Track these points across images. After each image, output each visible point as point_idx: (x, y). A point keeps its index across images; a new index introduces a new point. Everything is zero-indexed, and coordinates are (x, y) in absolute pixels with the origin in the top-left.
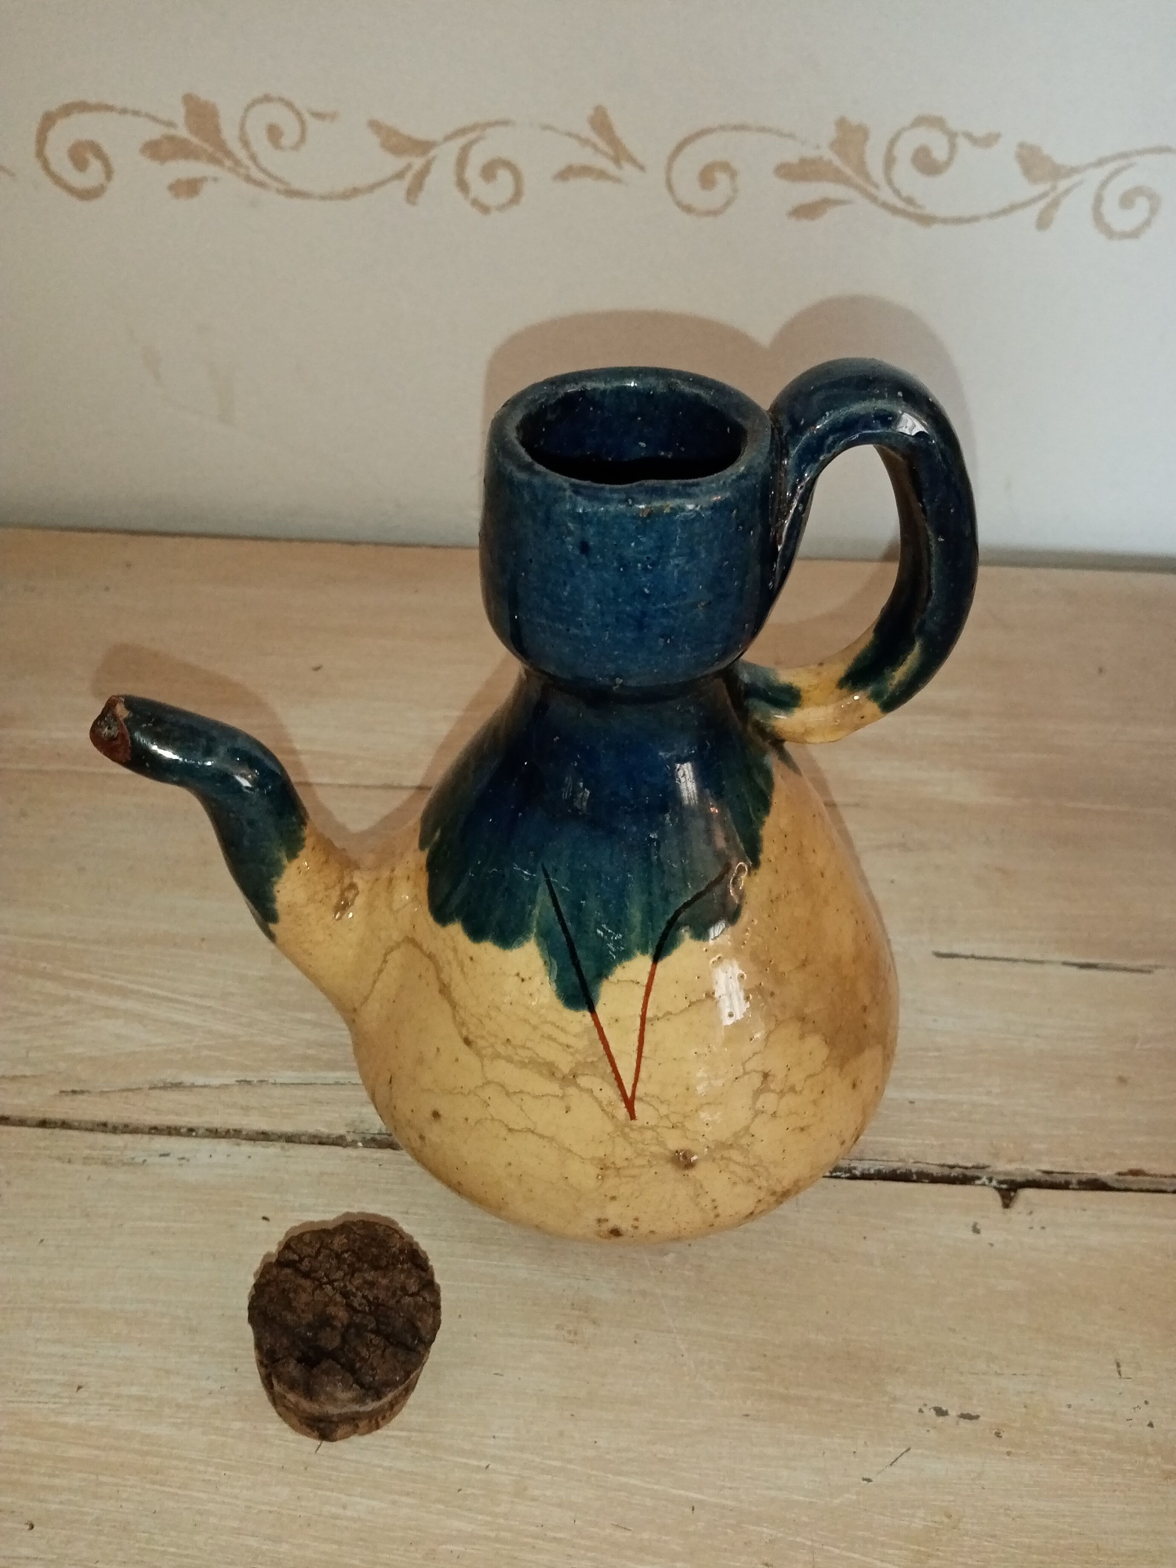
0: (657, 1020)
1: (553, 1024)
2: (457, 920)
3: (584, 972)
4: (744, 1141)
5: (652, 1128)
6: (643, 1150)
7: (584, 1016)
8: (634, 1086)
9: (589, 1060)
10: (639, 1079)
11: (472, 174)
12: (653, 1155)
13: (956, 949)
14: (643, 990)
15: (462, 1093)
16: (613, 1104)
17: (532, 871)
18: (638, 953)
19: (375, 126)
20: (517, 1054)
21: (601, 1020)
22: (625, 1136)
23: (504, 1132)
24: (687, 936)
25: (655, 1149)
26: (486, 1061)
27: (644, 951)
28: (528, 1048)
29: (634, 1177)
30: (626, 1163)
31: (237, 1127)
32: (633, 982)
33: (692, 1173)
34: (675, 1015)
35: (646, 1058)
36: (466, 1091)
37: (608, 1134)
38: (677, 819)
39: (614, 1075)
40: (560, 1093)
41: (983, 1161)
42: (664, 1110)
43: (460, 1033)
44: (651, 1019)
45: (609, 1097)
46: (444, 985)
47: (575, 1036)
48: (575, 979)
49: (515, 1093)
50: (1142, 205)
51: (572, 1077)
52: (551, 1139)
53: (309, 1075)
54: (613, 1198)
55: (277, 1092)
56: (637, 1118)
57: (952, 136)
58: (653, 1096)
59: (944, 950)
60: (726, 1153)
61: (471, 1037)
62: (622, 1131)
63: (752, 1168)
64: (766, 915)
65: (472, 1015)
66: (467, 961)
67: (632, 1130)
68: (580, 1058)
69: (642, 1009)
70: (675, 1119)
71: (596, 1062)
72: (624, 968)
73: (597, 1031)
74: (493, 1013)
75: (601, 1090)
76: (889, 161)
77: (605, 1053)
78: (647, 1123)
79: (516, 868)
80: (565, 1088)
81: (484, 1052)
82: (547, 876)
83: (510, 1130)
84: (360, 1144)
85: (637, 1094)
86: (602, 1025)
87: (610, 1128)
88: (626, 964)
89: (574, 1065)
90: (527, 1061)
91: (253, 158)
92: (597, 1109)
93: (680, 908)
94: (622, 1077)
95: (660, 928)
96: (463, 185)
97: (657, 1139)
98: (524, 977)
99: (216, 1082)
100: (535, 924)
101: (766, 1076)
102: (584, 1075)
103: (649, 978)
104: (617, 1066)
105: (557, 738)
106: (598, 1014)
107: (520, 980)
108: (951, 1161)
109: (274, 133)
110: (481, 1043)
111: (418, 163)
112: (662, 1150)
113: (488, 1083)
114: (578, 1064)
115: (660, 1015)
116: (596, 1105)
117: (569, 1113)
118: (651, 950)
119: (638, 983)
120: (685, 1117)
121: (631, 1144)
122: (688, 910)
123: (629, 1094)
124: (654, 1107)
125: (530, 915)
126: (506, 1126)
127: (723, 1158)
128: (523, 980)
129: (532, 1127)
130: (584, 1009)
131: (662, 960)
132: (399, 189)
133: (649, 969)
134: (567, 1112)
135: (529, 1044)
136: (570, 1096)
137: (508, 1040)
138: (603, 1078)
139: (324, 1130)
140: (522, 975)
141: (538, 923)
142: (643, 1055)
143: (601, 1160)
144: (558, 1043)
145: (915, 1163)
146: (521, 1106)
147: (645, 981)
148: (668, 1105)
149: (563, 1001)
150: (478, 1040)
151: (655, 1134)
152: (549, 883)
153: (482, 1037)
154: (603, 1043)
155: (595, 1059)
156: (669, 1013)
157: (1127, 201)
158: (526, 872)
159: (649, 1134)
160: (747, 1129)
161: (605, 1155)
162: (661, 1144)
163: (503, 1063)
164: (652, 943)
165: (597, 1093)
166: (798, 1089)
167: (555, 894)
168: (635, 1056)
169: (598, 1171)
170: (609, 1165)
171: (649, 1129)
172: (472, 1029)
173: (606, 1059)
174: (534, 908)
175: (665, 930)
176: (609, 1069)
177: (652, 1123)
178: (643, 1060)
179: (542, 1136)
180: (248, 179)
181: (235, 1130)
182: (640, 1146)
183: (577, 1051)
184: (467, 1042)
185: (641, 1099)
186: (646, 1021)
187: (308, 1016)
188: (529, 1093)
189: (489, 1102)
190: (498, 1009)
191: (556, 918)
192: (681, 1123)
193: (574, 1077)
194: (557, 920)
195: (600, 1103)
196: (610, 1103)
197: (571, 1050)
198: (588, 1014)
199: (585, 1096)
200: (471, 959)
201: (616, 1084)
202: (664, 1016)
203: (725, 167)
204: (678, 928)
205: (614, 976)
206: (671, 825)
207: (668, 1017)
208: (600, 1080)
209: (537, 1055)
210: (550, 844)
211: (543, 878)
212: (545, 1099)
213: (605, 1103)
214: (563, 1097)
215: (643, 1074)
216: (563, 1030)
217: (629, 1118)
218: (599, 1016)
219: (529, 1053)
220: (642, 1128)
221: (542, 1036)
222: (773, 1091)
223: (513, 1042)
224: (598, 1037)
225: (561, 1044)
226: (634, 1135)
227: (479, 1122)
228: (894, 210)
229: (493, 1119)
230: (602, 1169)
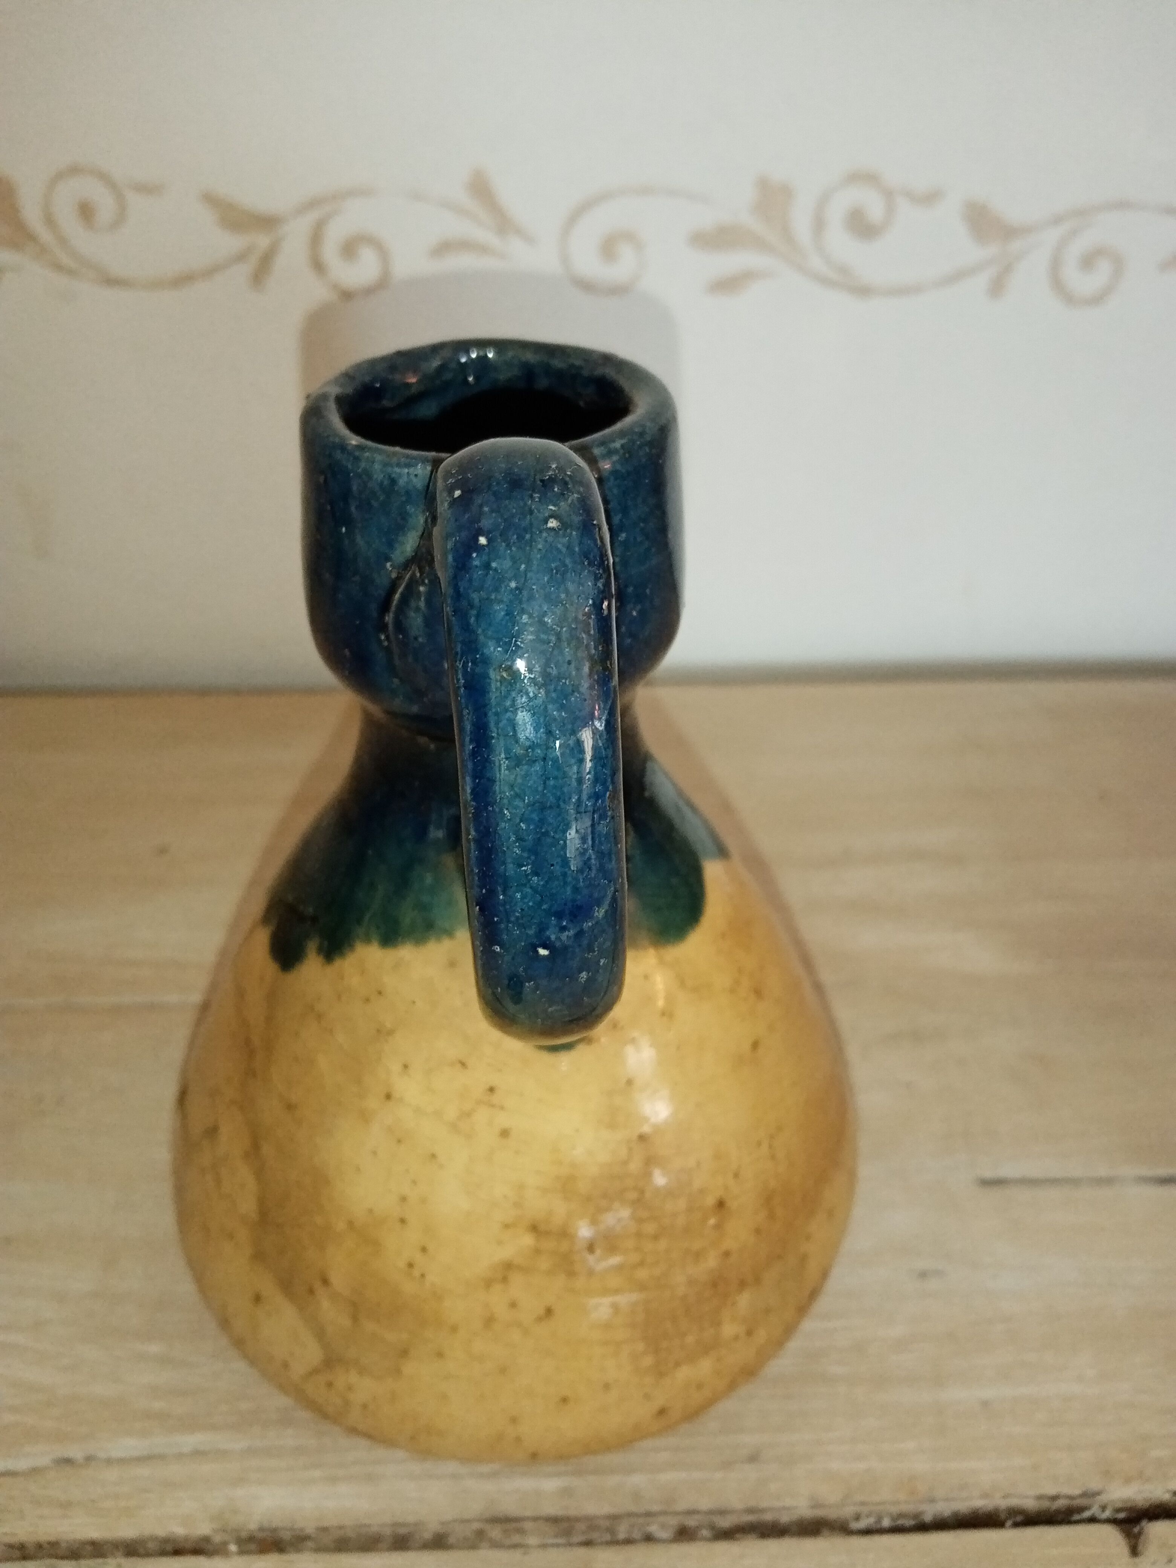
11: (330, 253)
13: (1007, 1171)
19: (211, 200)
31: (52, 1538)
41: (1094, 1485)
50: (1104, 268)
53: (159, 1442)
55: (112, 1474)
57: (889, 195)
59: (988, 1174)
76: (819, 224)
84: (233, 1548)
91: (63, 241)
96: (318, 266)
99: (22, 1464)
108: (1051, 1491)
109: (86, 211)
111: (263, 241)
132: (243, 271)
139: (179, 1530)
145: (1004, 1497)
157: (1088, 262)
180: (59, 267)
181: (49, 1543)
187: (154, 1348)
203: (629, 237)
228: (826, 282)
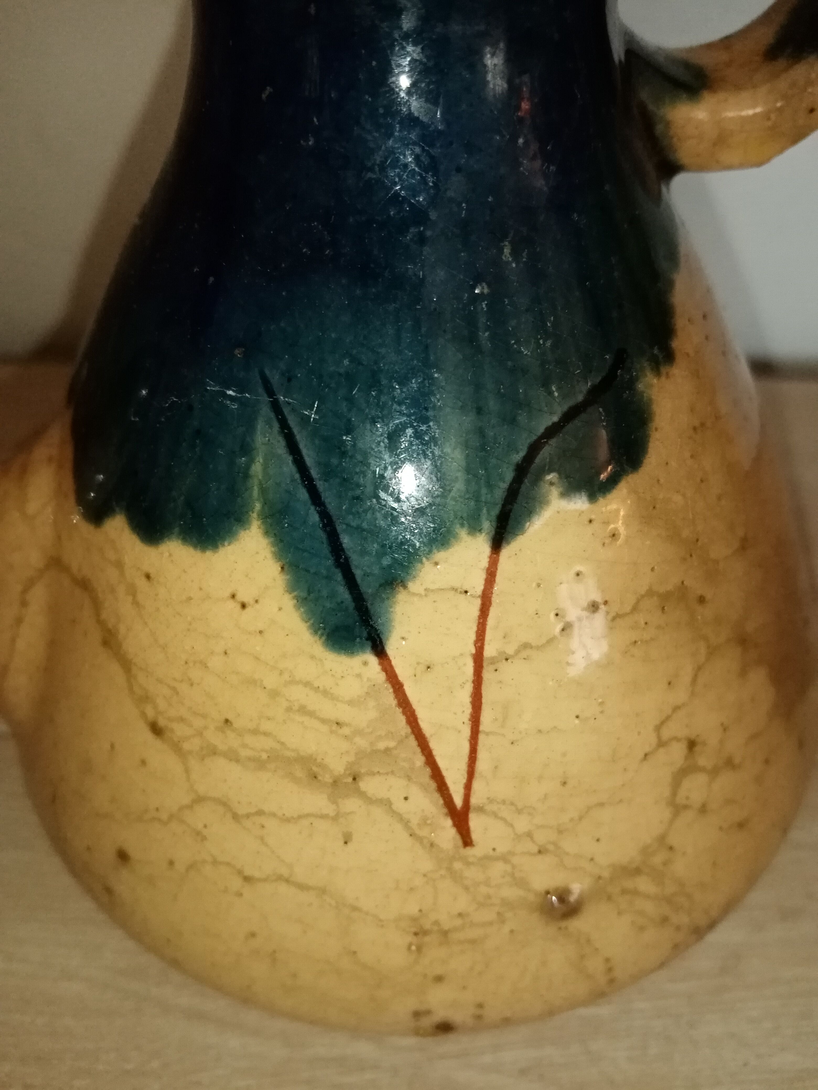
0: (504, 661)
1: (307, 684)
2: (117, 509)
3: (359, 580)
4: (657, 860)
5: (504, 858)
6: (489, 897)
7: (365, 663)
8: (468, 787)
9: (381, 745)
10: (477, 775)
12: (505, 903)
14: (478, 602)
15: (159, 820)
16: (429, 822)
17: (241, 389)
18: (463, 533)
20: (245, 746)
21: (398, 671)
22: (456, 877)
23: (236, 883)
24: (554, 492)
25: (511, 893)
26: (193, 763)
27: (474, 529)
28: (266, 734)
29: (473, 942)
30: (458, 922)
32: (456, 590)
33: (575, 924)
34: (538, 648)
35: (487, 734)
36: (164, 816)
37: (425, 875)
38: (524, 254)
39: (428, 770)
40: (330, 810)
42: (522, 824)
43: (143, 714)
44: (493, 661)
45: (423, 811)
46: (109, 631)
47: (351, 703)
48: (344, 594)
49: (248, 816)
51: (350, 780)
52: (322, 891)
54: (439, 979)
56: (474, 843)
58: (504, 802)
60: (629, 884)
61: (162, 722)
62: (450, 869)
63: (669, 900)
64: (687, 455)
65: (160, 681)
66: (141, 583)
67: (468, 864)
68: (362, 742)
69: (476, 643)
70: (542, 837)
71: (395, 748)
72: (436, 564)
73: (391, 690)
74: (195, 674)
75: (406, 799)
77: (409, 730)
78: (494, 849)
79: (213, 387)
80: (340, 800)
81: (186, 746)
82: (270, 392)
83: (247, 879)
85: (474, 801)
86: (401, 678)
87: (427, 865)
88: (440, 555)
89: (351, 758)
90: (264, 756)
92: (403, 835)
93: (542, 437)
94: (445, 773)
95: (502, 479)
97: (512, 875)
98: (246, 600)
100: (256, 492)
101: (692, 745)
102: (373, 774)
103: (486, 580)
104: (435, 753)
105: (269, 90)
106: (391, 658)
107: (239, 607)
110: (179, 730)
112: (521, 893)
113: (199, 800)
114: (361, 755)
115: (510, 650)
116: (398, 827)
117: (349, 844)
118: (487, 525)
119: (466, 592)
120: (560, 832)
121: (467, 888)
122: (553, 442)
123: (458, 801)
124: (504, 820)
125: (247, 476)
126: (240, 872)
127: (624, 892)
128: (244, 606)
129: (285, 872)
130: (364, 651)
131: (508, 543)
133: (485, 562)
134: (346, 843)
135: (266, 726)
136: (349, 814)
137: (227, 721)
138: (409, 778)
140: (242, 597)
141: (263, 491)
142: (482, 728)
143: (414, 920)
144: (318, 718)
146: (262, 839)
147: (478, 585)
148: (530, 814)
149: (324, 638)
150: (175, 726)
151: (508, 868)
152: (276, 407)
153: (182, 720)
154: (404, 713)
155: (392, 744)
156: (526, 646)
158: (230, 393)
159: (498, 868)
160: (662, 839)
161: (420, 911)
162: (521, 883)
163: (221, 762)
164: (488, 511)
165: (399, 805)
166: (737, 761)
167: (289, 428)
168: (466, 731)
169: (409, 938)
170: (427, 926)
171: (497, 859)
172: (162, 704)
173: (412, 742)
174: (251, 461)
175: (511, 484)
176: (420, 760)
177: (502, 848)
178: (481, 737)
179: (303, 887)
182: (483, 889)
183: (358, 732)
184: (156, 730)
185: (481, 809)
186: (485, 664)
188: (274, 815)
189: (205, 832)
190: (204, 665)
191: (297, 476)
192: (555, 844)
193: (354, 779)
194: (299, 481)
195: (406, 824)
196: (424, 822)
197: (346, 731)
198: (372, 660)
199: (377, 812)
200: (148, 577)
201: (433, 785)
202: (517, 652)
204: (538, 478)
205: (418, 582)
206: (514, 265)
207: (524, 654)
208: (403, 782)
209: (283, 744)
210: (272, 327)
211: (265, 398)
212: (305, 822)
213: (415, 821)
214: (335, 818)
215: (482, 765)
216: (326, 693)
217: (460, 842)
218: (394, 663)
219: (267, 743)
220: (486, 860)
221: (289, 709)
222: (702, 769)
223: (237, 723)
224: (394, 702)
225: (324, 721)
226: (472, 874)
227: (191, 867)
229: (215, 862)
230: (416, 934)
